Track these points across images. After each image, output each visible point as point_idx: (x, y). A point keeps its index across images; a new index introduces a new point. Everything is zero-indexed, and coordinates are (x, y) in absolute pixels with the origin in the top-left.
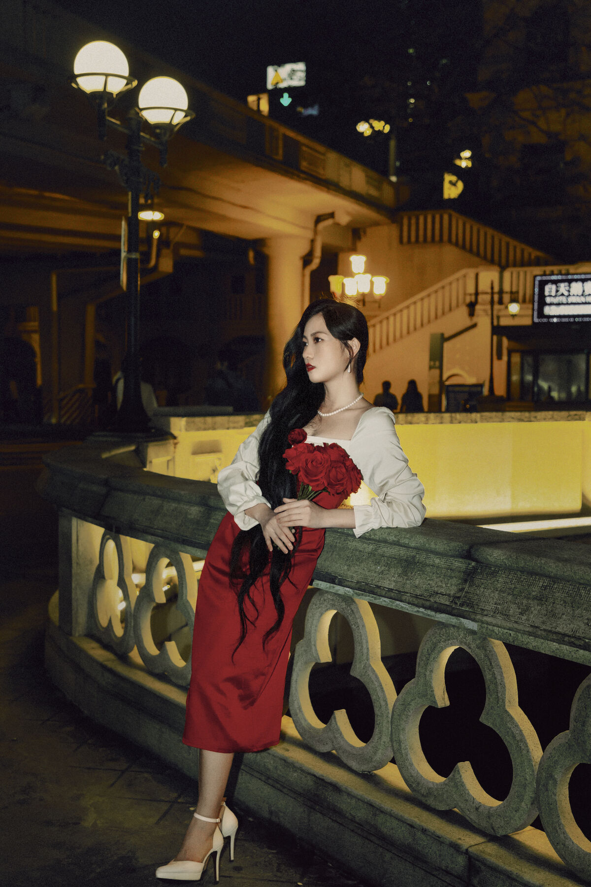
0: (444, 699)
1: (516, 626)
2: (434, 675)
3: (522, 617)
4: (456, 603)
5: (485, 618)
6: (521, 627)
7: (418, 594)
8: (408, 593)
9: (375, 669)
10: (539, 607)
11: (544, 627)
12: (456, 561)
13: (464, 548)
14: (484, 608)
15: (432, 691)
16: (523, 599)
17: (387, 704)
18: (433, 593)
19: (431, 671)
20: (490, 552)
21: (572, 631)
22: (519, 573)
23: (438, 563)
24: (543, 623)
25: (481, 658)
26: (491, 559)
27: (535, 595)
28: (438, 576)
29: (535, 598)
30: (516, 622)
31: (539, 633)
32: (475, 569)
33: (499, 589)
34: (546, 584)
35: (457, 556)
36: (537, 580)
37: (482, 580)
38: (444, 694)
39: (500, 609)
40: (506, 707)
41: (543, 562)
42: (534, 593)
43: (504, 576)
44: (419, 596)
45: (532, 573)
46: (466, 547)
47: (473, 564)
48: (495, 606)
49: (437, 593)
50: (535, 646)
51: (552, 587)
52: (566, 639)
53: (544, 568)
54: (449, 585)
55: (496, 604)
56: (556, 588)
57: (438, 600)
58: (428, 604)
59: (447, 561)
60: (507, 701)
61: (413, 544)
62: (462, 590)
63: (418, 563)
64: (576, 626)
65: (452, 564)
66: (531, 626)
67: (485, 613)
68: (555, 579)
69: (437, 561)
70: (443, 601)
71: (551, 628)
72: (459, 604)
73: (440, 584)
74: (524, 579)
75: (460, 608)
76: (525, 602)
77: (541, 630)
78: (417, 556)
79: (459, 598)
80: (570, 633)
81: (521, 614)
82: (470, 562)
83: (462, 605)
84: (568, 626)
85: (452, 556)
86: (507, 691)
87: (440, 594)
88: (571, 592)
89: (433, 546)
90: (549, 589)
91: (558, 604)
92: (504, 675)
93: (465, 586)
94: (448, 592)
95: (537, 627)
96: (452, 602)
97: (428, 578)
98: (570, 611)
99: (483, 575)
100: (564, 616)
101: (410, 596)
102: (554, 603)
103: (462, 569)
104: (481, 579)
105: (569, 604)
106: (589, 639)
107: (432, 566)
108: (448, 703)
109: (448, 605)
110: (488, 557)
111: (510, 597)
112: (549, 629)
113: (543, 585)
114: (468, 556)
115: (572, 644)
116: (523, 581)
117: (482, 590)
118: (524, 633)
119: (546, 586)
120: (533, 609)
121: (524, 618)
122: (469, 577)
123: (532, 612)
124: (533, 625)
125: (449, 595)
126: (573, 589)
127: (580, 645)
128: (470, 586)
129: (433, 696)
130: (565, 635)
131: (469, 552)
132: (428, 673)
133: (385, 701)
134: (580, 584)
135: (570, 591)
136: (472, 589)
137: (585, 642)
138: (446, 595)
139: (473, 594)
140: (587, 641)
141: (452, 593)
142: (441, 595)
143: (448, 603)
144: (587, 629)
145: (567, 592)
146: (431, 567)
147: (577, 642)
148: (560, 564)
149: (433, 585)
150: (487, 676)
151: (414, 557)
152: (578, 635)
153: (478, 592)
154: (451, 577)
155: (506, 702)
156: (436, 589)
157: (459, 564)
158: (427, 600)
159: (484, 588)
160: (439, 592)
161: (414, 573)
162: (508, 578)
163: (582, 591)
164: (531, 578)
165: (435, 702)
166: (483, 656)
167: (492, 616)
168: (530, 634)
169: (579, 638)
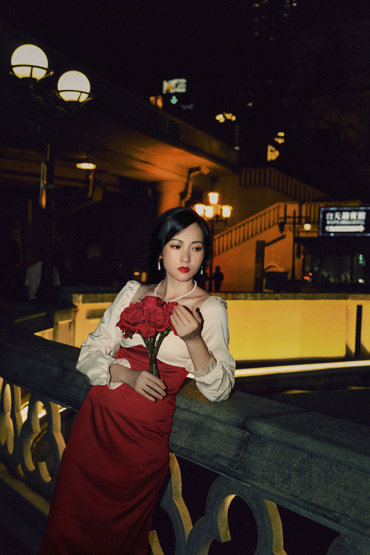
0: (226, 535)
1: (278, 493)
2: (219, 516)
3: (284, 485)
4: (233, 467)
5: (255, 483)
6: (282, 495)
7: (204, 455)
8: (196, 453)
9: (176, 504)
10: (298, 479)
11: (302, 497)
12: (235, 429)
13: (241, 420)
14: (254, 474)
15: (218, 529)
16: (285, 469)
17: (184, 533)
18: (215, 455)
19: (217, 513)
20: (261, 426)
21: (325, 504)
22: (283, 445)
23: (221, 430)
24: (301, 493)
25: (254, 507)
26: (261, 432)
27: (295, 467)
28: (220, 441)
29: (296, 470)
30: (279, 490)
31: (298, 502)
32: (249, 438)
33: (267, 458)
34: (305, 458)
35: (234, 426)
36: (297, 453)
37: (254, 449)
38: (227, 531)
39: (267, 476)
40: (273, 550)
41: (302, 439)
42: (295, 465)
43: (271, 446)
44: (205, 456)
45: (293, 447)
46: (242, 420)
47: (248, 433)
48: (263, 472)
49: (219, 456)
50: (295, 508)
51: (310, 461)
52: (320, 510)
53: (303, 445)
54: (228, 450)
55: (263, 471)
56: (313, 462)
57: (219, 462)
58: (211, 464)
59: (228, 428)
60: (274, 545)
61: (202, 413)
62: (237, 455)
63: (205, 428)
64: (328, 500)
65: (231, 431)
66: (291, 494)
67: (255, 478)
68: (312, 455)
69: (220, 428)
70: (222, 464)
71: (308, 499)
72: (234, 467)
73: (221, 448)
74: (287, 451)
75: (236, 471)
76: (287, 472)
77: (299, 499)
78: (206, 422)
79: (235, 462)
80: (323, 506)
81: (283, 482)
82: (245, 432)
83: (237, 468)
84: (322, 498)
85: (232, 425)
86: (274, 537)
87: (221, 456)
88: (325, 468)
89: (217, 416)
90: (307, 463)
91: (314, 477)
92: (272, 524)
93: (240, 452)
94: (227, 456)
95: (296, 496)
96: (230, 464)
97: (213, 442)
98: (324, 485)
99: (255, 444)
100: (319, 489)
101: (198, 455)
102: (311, 476)
103: (239, 437)
104: (253, 447)
105: (323, 478)
106: (339, 514)
107: (216, 431)
108: (229, 538)
109: (226, 467)
110: (259, 430)
111: (275, 466)
112: (306, 499)
113: (302, 458)
114: (243, 427)
115: (325, 516)
116: (286, 453)
117: (254, 457)
118: (286, 499)
119: (305, 460)
120: (293, 479)
121: (286, 486)
122: (244, 444)
123: (292, 482)
124: (293, 494)
125: (228, 459)
126: (327, 465)
127: (331, 518)
128: (244, 452)
129: (218, 532)
130: (318, 507)
131: (244, 423)
132: (214, 514)
133: (183, 530)
134: (333, 462)
135: (324, 466)
136: (246, 456)
137: (336, 516)
138: (225, 458)
139: (246, 459)
140: (337, 515)
141: (230, 457)
142: (222, 458)
143: (226, 465)
144: (337, 504)
145: (322, 468)
146: (216, 433)
147: (330, 516)
148: (317, 444)
149: (216, 448)
150: (259, 524)
151: (202, 423)
152: (329, 508)
153: (250, 458)
154: (230, 443)
155: (273, 547)
156: (218, 452)
157: (236, 432)
158: (210, 460)
159: (255, 456)
160: (220, 455)
161: (201, 436)
162: (275, 449)
163: (335, 468)
164: (293, 452)
165: (219, 538)
166: (255, 506)
167: (260, 481)
168: (290, 501)
169: (330, 511)
